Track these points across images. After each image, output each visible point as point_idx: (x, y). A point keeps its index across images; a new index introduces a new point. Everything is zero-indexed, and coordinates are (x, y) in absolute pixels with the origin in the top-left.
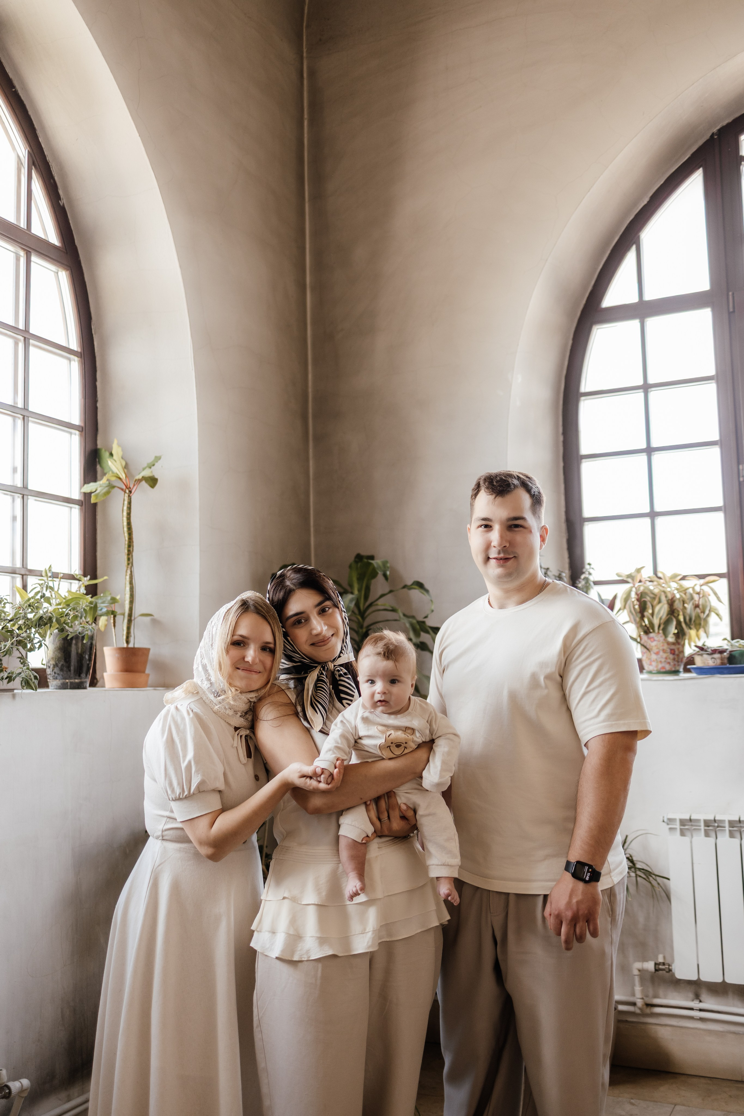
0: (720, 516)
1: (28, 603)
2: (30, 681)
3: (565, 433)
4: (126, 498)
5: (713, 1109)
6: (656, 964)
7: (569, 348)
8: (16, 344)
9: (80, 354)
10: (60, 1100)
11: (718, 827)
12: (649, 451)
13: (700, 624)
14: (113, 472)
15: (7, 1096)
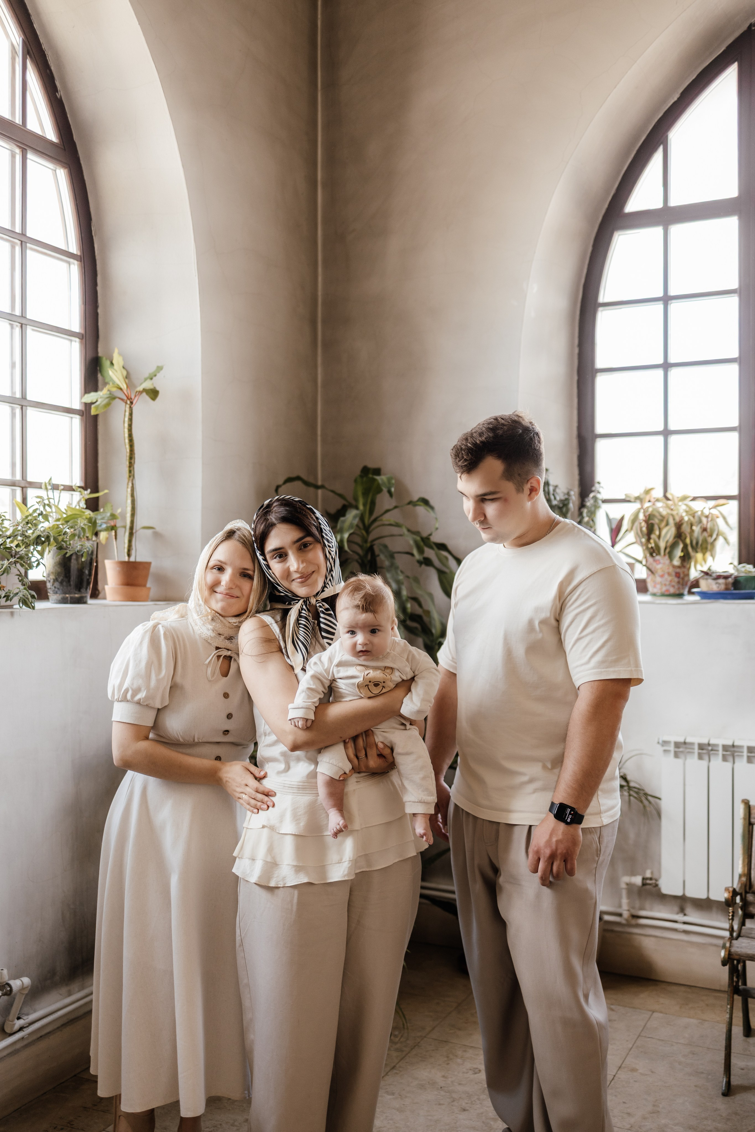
0: (735, 436)
1: (26, 520)
2: (28, 601)
3: (581, 345)
4: (128, 410)
5: (689, 1017)
6: (643, 879)
7: (589, 254)
8: (13, 247)
9: (80, 258)
10: (61, 995)
11: (712, 750)
12: (666, 366)
13: (706, 548)
14: (114, 382)
15: (9, 993)
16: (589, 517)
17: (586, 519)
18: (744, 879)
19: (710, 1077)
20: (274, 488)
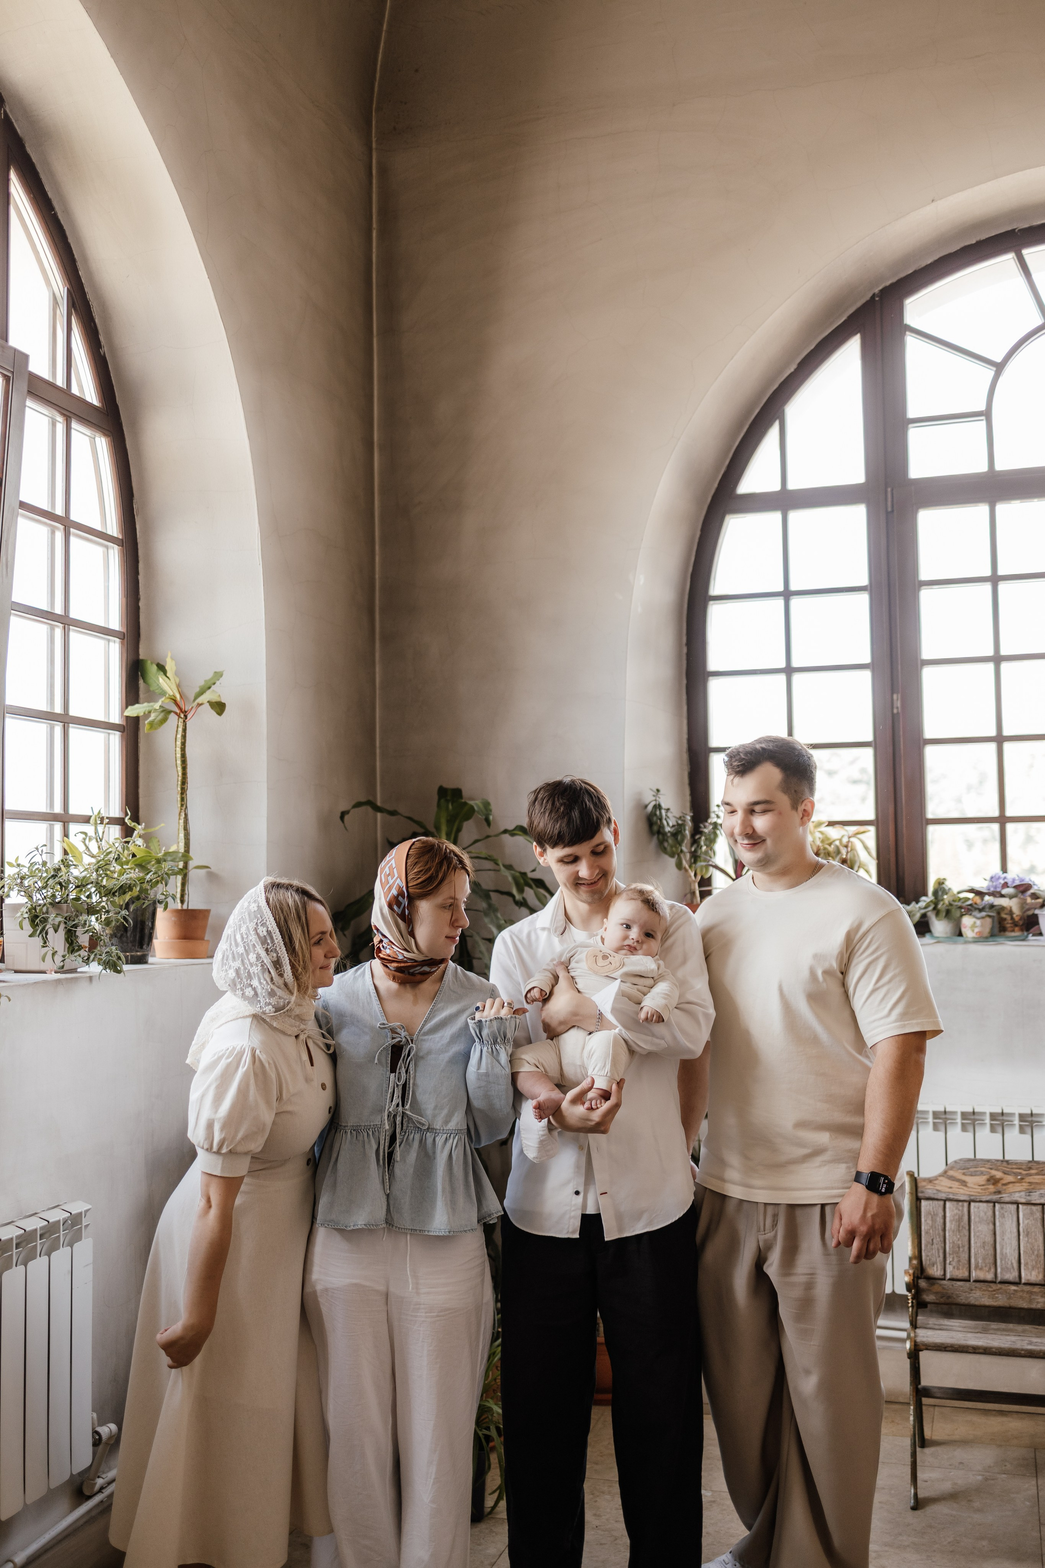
0: (869, 753)
2: (116, 964)
3: (689, 644)
4: (181, 725)
7: (697, 540)
8: (53, 533)
9: (120, 541)
12: (789, 671)
14: (165, 694)
15: (98, 1442)
16: (707, 846)
17: (704, 848)
18: (915, 1262)
19: (893, 1492)
20: (339, 815)
